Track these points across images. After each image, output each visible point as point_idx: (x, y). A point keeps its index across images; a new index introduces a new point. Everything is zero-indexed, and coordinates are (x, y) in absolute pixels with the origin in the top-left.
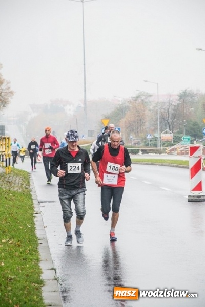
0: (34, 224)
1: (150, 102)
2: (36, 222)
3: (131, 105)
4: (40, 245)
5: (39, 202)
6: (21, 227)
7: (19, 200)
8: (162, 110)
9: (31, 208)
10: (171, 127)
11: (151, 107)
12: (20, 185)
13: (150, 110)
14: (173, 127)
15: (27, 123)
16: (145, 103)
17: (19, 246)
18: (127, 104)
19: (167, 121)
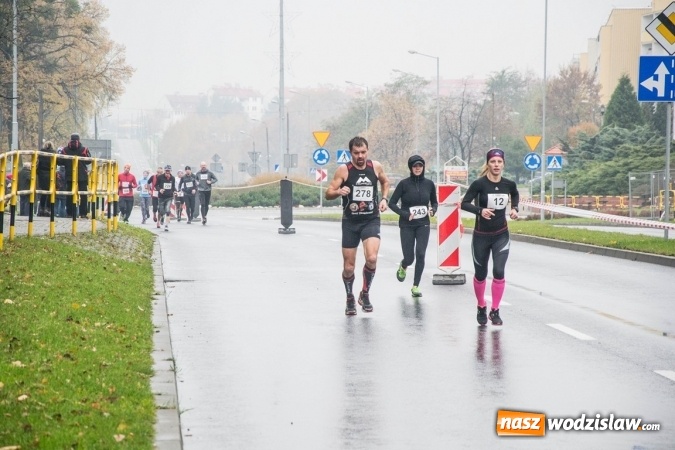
0: (150, 307)
1: (424, 96)
2: (154, 306)
3: (382, 103)
4: (155, 335)
5: (165, 281)
6: (128, 310)
7: (129, 274)
8: (449, 114)
9: (150, 285)
10: (466, 150)
11: (426, 108)
12: (133, 251)
13: (424, 114)
14: (470, 152)
15: (161, 135)
16: (414, 97)
17: (122, 332)
18: (375, 100)
19: (458, 137)
